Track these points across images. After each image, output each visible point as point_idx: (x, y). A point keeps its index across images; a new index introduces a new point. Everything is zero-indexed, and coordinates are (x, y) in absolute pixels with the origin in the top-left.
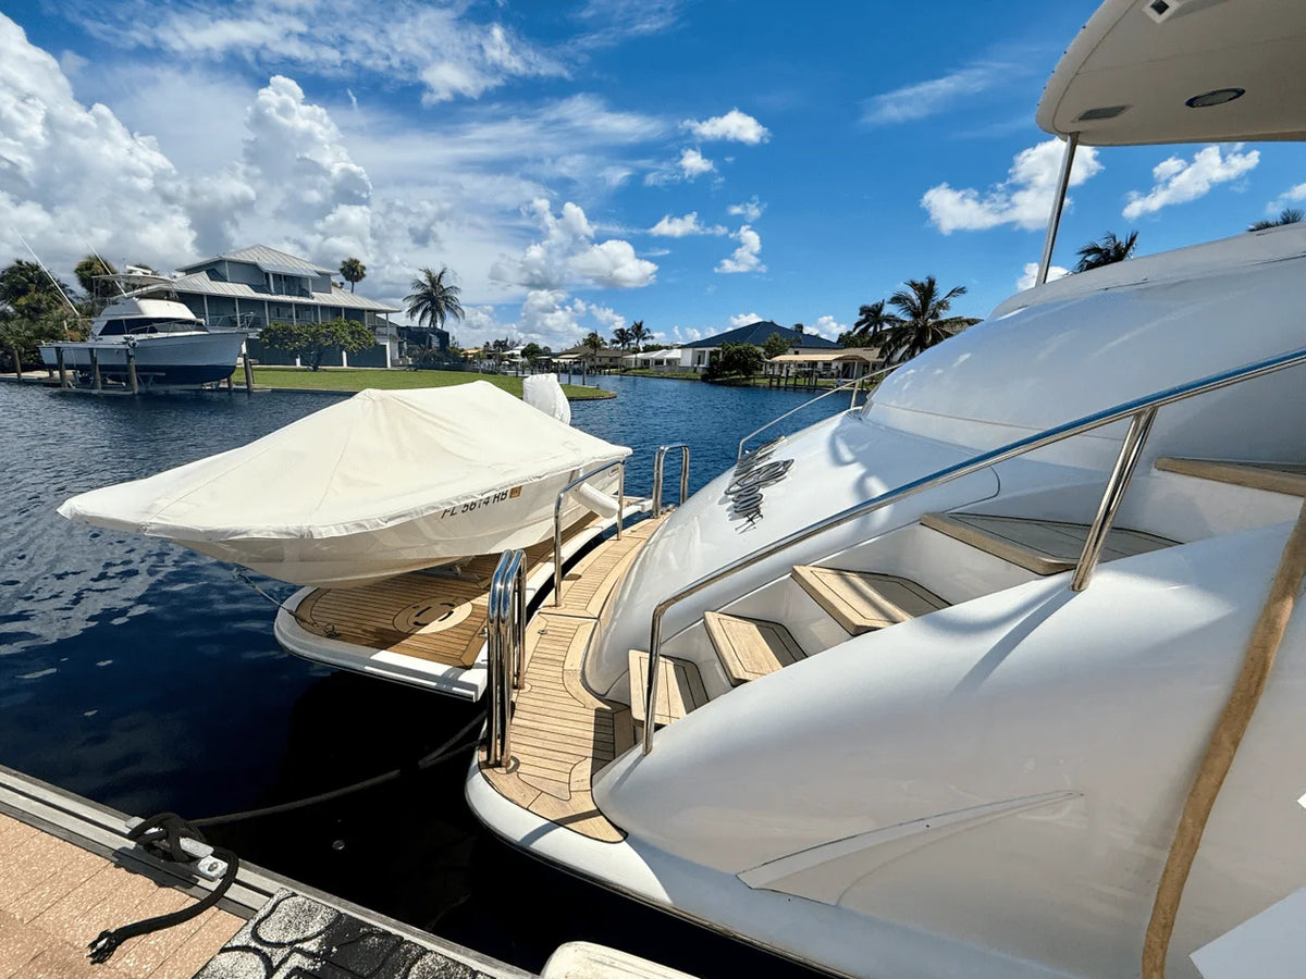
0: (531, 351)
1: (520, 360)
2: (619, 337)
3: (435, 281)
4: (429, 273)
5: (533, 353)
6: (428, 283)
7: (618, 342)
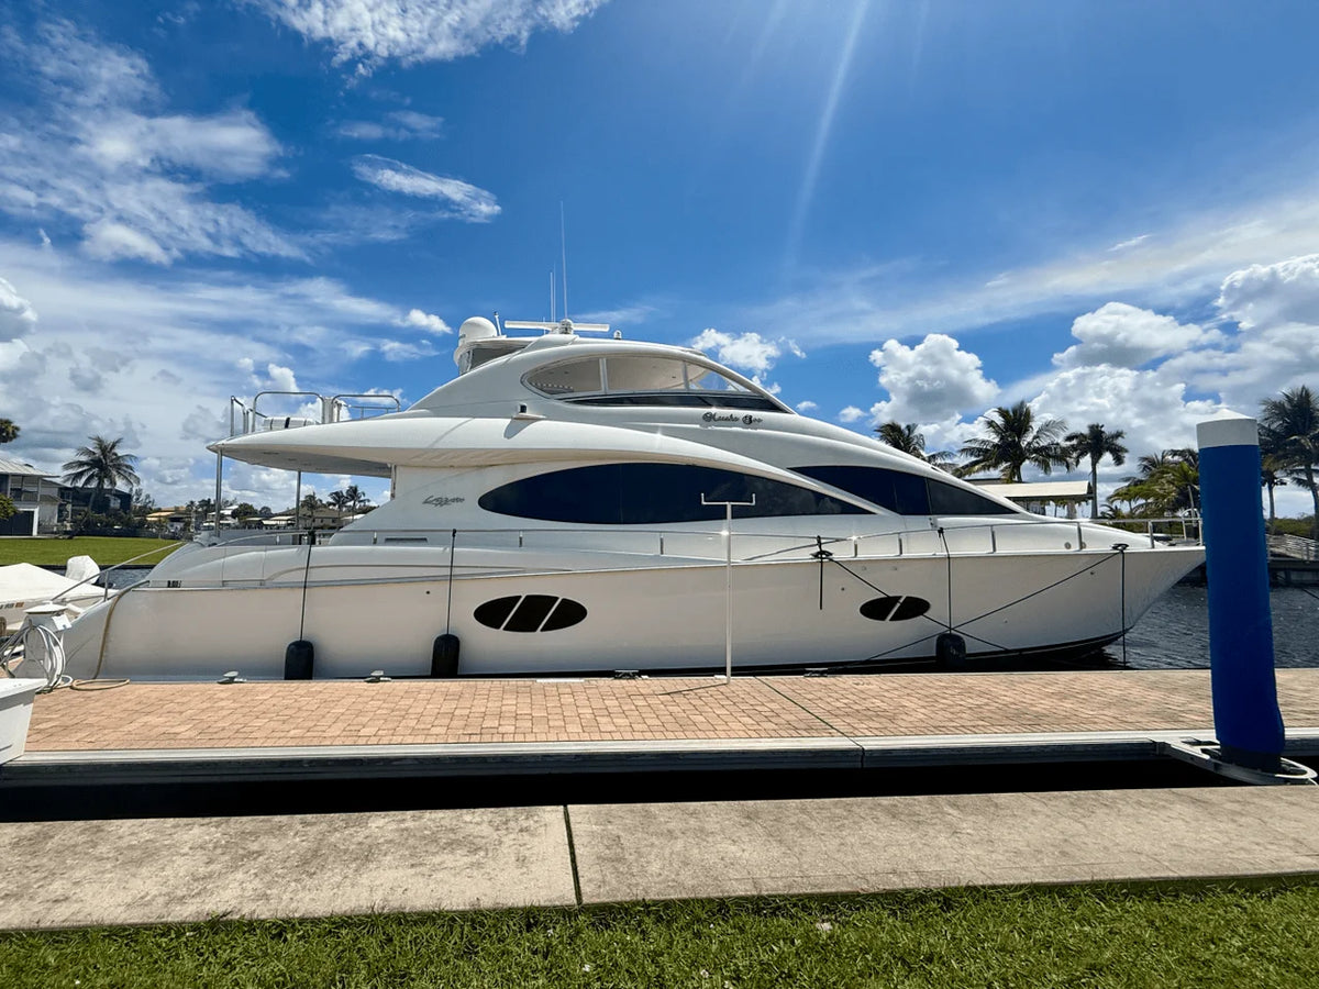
0: (244, 512)
1: (231, 521)
2: (334, 499)
3: (106, 449)
4: (100, 441)
5: (246, 514)
6: (97, 451)
7: (334, 505)
